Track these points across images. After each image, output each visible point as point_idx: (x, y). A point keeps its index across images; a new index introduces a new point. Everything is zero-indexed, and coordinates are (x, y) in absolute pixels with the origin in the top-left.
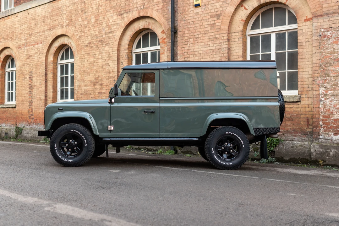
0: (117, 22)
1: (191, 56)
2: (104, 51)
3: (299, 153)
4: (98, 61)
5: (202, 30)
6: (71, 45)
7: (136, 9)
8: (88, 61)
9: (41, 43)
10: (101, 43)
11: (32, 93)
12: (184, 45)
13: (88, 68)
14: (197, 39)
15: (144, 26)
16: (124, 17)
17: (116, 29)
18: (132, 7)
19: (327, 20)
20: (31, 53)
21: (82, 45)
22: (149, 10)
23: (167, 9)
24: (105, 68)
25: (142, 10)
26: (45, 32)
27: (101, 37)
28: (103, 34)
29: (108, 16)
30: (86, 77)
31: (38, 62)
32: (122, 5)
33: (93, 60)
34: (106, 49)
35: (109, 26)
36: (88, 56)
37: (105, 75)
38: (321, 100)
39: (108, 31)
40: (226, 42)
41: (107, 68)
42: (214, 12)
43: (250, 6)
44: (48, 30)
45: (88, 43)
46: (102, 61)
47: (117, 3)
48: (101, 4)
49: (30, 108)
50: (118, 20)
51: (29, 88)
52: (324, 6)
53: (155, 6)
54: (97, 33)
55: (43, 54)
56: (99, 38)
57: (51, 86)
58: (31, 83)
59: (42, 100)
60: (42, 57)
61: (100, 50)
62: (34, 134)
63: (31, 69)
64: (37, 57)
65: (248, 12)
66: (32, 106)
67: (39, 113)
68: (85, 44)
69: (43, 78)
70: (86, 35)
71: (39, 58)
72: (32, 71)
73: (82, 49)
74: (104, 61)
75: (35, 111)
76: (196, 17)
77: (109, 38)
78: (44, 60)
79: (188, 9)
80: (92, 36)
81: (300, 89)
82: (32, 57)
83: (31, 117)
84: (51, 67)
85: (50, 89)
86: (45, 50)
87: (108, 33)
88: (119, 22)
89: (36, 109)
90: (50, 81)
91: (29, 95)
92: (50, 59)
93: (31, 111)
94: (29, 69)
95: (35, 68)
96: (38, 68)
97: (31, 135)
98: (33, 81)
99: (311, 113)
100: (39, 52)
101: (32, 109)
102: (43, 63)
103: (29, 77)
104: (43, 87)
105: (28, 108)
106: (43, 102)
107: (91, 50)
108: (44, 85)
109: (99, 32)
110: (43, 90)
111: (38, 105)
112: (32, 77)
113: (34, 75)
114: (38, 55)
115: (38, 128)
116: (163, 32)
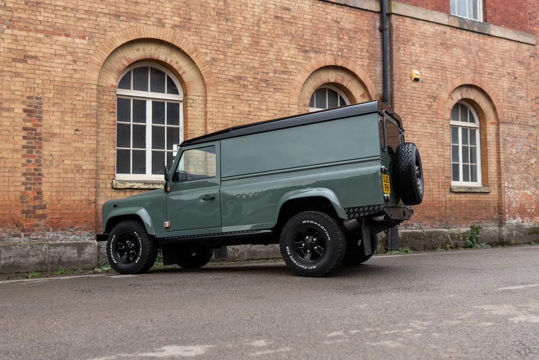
0: (297, 60)
2: (270, 99)
3: (492, 237)
4: (259, 114)
5: (420, 108)
6: (180, 68)
7: (330, 52)
8: (236, 108)
9: (84, 38)
10: (265, 85)
11: (40, 152)
13: (234, 121)
14: (415, 117)
15: (336, 80)
16: (310, 58)
17: (296, 71)
18: (324, 48)
19: (507, 127)
20: (38, 49)
21: (219, 75)
22: (350, 61)
23: (374, 70)
25: (340, 58)
26: (97, 17)
27: (265, 75)
28: (270, 71)
29: (279, 44)
31: (69, 80)
32: (305, 37)
33: (247, 109)
34: (275, 97)
35: (283, 63)
36: (235, 101)
38: (506, 192)
39: (279, 69)
40: (442, 128)
42: (431, 93)
43: (455, 97)
44: (109, 14)
45: (235, 77)
46: (268, 114)
47: (296, 31)
48: (263, 19)
49: (27, 189)
50: (299, 58)
51: (24, 138)
52: (506, 115)
53: (359, 59)
54: (257, 65)
55: (89, 64)
56: (262, 74)
57: (108, 141)
58: (34, 125)
59: (86, 171)
60: (85, 71)
61: (263, 94)
62: (56, 256)
63: (34, 90)
64: (62, 66)
65: (454, 102)
66: (40, 184)
67: (72, 202)
68: (227, 75)
69: (88, 121)
70: (229, 61)
71: (70, 70)
72: (41, 95)
73: (220, 84)
74: (272, 115)
75: (52, 198)
76: (413, 92)
77: (282, 80)
78: (95, 79)
79: (405, 80)
80: (245, 67)
81: (489, 182)
82: (39, 60)
83: (34, 213)
84: (109, 98)
85: (106, 147)
86: (100, 58)
87: (280, 72)
88: (301, 61)
89: (57, 192)
90: (105, 131)
91: (24, 156)
92: (105, 81)
93: (36, 198)
94: (26, 89)
95: (54, 91)
96: (66, 93)
97: (38, 258)
98: (44, 121)
99: (497, 202)
100: (71, 55)
101: (40, 192)
102: (88, 85)
103: (25, 111)
104: (90, 142)
105: (18, 188)
106: (88, 176)
107: (241, 90)
108: (92, 137)
109: (262, 65)
110: (91, 149)
111: (69, 183)
112: (38, 110)
113: (49, 107)
114: (66, 61)
115: (69, 240)
116: (363, 96)
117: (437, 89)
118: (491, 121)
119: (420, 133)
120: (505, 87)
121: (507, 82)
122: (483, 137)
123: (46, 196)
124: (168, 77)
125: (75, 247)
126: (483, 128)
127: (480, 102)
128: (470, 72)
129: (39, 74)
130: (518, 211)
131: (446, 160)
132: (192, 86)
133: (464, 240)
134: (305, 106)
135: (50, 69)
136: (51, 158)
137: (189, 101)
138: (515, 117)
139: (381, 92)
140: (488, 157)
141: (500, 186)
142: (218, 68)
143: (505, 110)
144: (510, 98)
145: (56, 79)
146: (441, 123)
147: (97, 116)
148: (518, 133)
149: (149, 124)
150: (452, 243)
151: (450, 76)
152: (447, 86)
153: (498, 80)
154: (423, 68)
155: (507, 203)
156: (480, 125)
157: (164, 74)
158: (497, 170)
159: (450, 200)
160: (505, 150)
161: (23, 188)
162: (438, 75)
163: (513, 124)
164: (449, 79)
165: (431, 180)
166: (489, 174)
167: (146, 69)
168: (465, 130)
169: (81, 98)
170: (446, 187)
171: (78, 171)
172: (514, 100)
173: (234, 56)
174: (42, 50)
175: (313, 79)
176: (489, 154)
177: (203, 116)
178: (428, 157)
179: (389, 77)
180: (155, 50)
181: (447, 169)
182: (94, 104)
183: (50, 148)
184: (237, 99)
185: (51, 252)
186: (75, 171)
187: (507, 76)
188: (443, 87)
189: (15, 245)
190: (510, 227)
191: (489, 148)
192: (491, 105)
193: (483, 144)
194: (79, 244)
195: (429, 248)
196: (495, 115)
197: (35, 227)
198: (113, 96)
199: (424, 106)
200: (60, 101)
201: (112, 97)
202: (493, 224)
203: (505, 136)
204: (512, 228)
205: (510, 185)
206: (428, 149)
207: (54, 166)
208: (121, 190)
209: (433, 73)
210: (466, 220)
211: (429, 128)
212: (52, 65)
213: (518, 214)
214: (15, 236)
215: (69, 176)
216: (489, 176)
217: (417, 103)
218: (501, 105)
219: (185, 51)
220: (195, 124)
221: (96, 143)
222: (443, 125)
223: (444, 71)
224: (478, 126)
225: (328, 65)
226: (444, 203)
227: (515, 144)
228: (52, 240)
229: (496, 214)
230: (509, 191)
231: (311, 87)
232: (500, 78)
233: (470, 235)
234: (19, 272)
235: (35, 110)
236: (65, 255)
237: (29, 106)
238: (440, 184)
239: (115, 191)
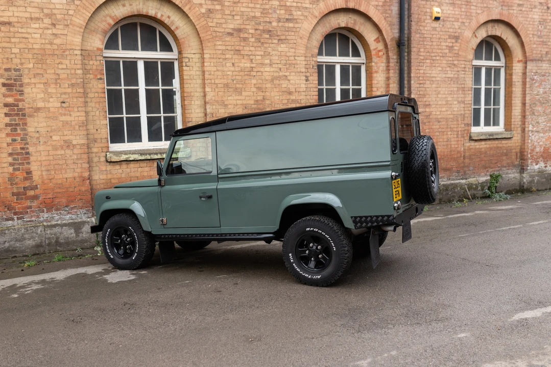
0: (304, 5)
1: (428, 82)
2: (274, 52)
3: (512, 184)
4: (262, 70)
5: (440, 51)
6: (172, 23)
8: (236, 65)
10: (268, 36)
11: (24, 130)
12: (419, 66)
13: (235, 79)
14: (435, 62)
15: (347, 24)
16: (318, 1)
17: (302, 18)
19: (535, 65)
20: (11, 14)
21: (216, 29)
22: (364, 2)
23: (389, 10)
24: (279, 85)
27: (268, 24)
28: (274, 19)
30: (229, 98)
31: (49, 46)
33: (248, 65)
34: (280, 49)
35: (288, 9)
36: (236, 57)
37: (279, 96)
38: (530, 136)
39: (283, 17)
40: (463, 71)
41: (284, 84)
42: (453, 32)
43: (479, 35)
45: (234, 29)
46: (272, 70)
49: (15, 169)
50: (306, 2)
51: (6, 115)
52: (534, 52)
54: (258, 14)
55: (71, 26)
56: (264, 24)
57: (98, 111)
58: (16, 100)
59: (77, 146)
60: (67, 35)
61: (265, 47)
62: (53, 237)
63: (12, 61)
64: (40, 31)
65: (478, 41)
66: (28, 163)
67: (65, 180)
68: (225, 28)
69: (75, 91)
70: (227, 12)
71: (49, 36)
72: (19, 67)
73: (217, 39)
74: (276, 70)
75: (43, 177)
76: (433, 33)
77: (287, 29)
78: (78, 43)
79: (425, 20)
80: (245, 18)
81: (512, 126)
82: (14, 26)
83: (26, 194)
84: (95, 63)
85: (97, 118)
86: (82, 18)
87: (285, 20)
88: (307, 6)
89: (48, 170)
90: (93, 99)
91: (8, 135)
92: (89, 44)
93: (26, 179)
94: (3, 60)
95: (34, 61)
96: (48, 61)
97: (35, 241)
98: (26, 96)
99: (519, 147)
100: (49, 18)
101: (29, 173)
102: (71, 51)
103: (4, 85)
104: (78, 114)
105: (6, 170)
106: (80, 151)
107: (242, 44)
108: (80, 109)
109: (264, 14)
110: (80, 122)
111: (59, 160)
112: (18, 83)
113: (30, 79)
114: (44, 25)
115: (65, 220)
116: (377, 40)
117: (459, 28)
118: (517, 59)
119: (438, 79)
120: (535, 20)
121: (539, 14)
122: (508, 77)
123: (36, 176)
124: (160, 33)
125: (72, 227)
126: (509, 67)
127: (507, 38)
128: (498, 4)
129: (15, 43)
130: (542, 156)
131: (466, 106)
132: (187, 42)
133: (482, 189)
134: (312, 56)
135: (26, 36)
136: (37, 135)
137: (184, 60)
138: (545, 53)
139: (397, 35)
140: (513, 99)
141: (523, 130)
142: (215, 20)
143: (535, 46)
144: (541, 31)
145: (35, 46)
146: (463, 66)
147: (84, 85)
148: (547, 71)
149: (142, 87)
150: (469, 194)
151: (474, 11)
152: (471, 23)
153: (529, 13)
154: (445, 5)
155: (530, 148)
156: (506, 63)
157: (155, 29)
158: (521, 112)
159: (470, 149)
160: (532, 91)
161: (11, 169)
162: (461, 11)
163: (542, 61)
164: (474, 15)
165: (449, 130)
166: (513, 118)
167: (135, 25)
168: (489, 70)
169: (64, 67)
170: (465, 135)
171: (68, 146)
172: (545, 33)
173: (232, 5)
174: (15, 15)
175: (321, 25)
176: (513, 96)
177: (201, 76)
178: (446, 104)
179: (406, 17)
180: (144, 4)
181: (467, 115)
182: (80, 72)
183: (36, 124)
184: (237, 54)
185: (47, 234)
186: (65, 147)
187: (539, 7)
188: (467, 24)
189: (8, 229)
190: (532, 174)
191: (514, 89)
192: (519, 41)
193: (507, 85)
194: (75, 223)
195: (444, 201)
196: (523, 52)
197: (28, 209)
198: (100, 60)
199: (445, 47)
200: (41, 72)
201: (98, 62)
202: (513, 171)
203: (533, 75)
204: (534, 174)
205: (535, 129)
206: (448, 96)
207: (41, 143)
208: (116, 163)
209: (456, 9)
210: (485, 169)
211: (449, 72)
212: (29, 30)
213: (541, 159)
214: (7, 220)
215: (59, 152)
216: (513, 120)
217: (437, 45)
218: (530, 41)
219: (177, 3)
220: (192, 86)
221: (85, 115)
222: (465, 68)
223: (468, 6)
224: (504, 65)
225: (338, 8)
226: (462, 153)
227: (543, 83)
228: (47, 221)
229: (518, 160)
230: (533, 135)
231: (319, 35)
232: (530, 10)
233: (488, 185)
234: (15, 257)
235: (15, 84)
236: (62, 235)
237: (8, 79)
238: (460, 133)
239: (110, 165)
